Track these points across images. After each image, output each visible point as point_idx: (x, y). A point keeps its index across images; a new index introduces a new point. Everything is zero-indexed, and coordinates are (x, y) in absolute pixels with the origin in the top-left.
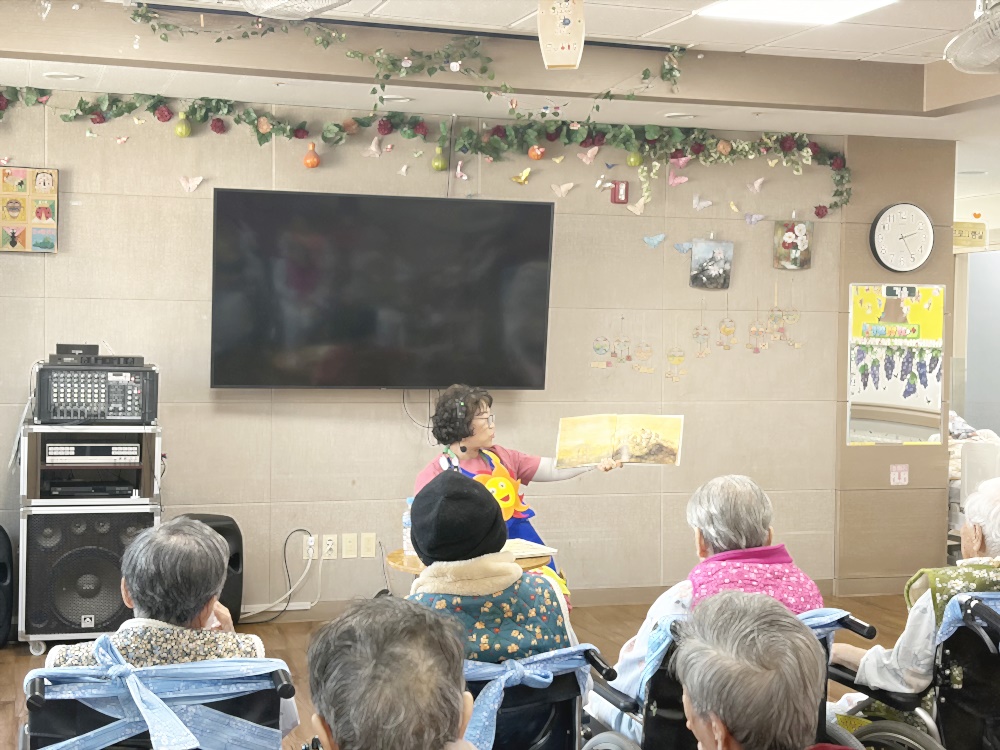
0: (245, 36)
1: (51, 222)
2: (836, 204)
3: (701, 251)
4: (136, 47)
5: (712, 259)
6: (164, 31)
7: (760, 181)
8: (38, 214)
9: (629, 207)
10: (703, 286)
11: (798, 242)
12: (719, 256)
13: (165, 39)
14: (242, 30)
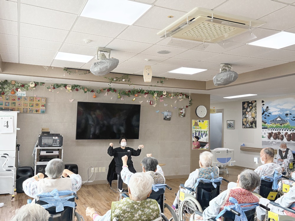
0: (85, 74)
1: (44, 108)
2: (189, 105)
3: (166, 113)
4: (64, 75)
5: (168, 115)
6: (70, 72)
7: (176, 101)
8: (42, 106)
9: (153, 106)
10: (166, 120)
11: (183, 112)
12: (169, 114)
13: (70, 74)
14: (84, 73)
